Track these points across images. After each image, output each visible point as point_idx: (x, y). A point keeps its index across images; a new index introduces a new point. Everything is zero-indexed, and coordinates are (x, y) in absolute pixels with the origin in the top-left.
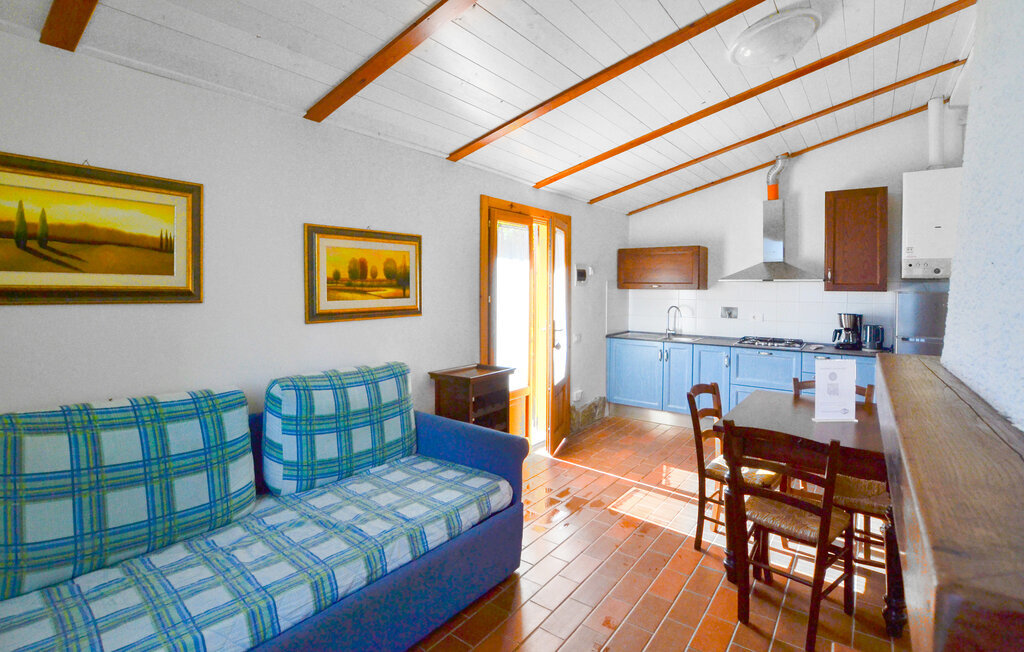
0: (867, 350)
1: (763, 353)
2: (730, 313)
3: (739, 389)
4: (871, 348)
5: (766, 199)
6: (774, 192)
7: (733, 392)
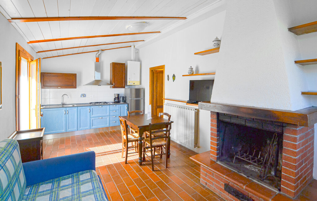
0: (121, 102)
1: (100, 106)
2: (84, 95)
3: (93, 118)
4: (122, 102)
5: (96, 61)
6: (98, 60)
7: (91, 120)
